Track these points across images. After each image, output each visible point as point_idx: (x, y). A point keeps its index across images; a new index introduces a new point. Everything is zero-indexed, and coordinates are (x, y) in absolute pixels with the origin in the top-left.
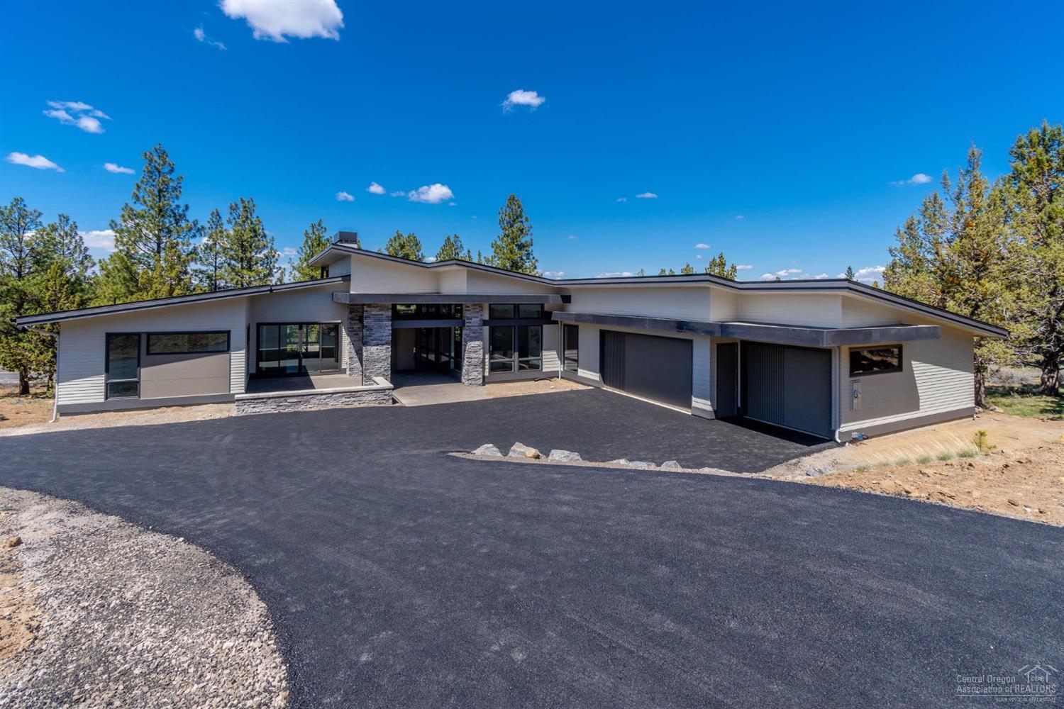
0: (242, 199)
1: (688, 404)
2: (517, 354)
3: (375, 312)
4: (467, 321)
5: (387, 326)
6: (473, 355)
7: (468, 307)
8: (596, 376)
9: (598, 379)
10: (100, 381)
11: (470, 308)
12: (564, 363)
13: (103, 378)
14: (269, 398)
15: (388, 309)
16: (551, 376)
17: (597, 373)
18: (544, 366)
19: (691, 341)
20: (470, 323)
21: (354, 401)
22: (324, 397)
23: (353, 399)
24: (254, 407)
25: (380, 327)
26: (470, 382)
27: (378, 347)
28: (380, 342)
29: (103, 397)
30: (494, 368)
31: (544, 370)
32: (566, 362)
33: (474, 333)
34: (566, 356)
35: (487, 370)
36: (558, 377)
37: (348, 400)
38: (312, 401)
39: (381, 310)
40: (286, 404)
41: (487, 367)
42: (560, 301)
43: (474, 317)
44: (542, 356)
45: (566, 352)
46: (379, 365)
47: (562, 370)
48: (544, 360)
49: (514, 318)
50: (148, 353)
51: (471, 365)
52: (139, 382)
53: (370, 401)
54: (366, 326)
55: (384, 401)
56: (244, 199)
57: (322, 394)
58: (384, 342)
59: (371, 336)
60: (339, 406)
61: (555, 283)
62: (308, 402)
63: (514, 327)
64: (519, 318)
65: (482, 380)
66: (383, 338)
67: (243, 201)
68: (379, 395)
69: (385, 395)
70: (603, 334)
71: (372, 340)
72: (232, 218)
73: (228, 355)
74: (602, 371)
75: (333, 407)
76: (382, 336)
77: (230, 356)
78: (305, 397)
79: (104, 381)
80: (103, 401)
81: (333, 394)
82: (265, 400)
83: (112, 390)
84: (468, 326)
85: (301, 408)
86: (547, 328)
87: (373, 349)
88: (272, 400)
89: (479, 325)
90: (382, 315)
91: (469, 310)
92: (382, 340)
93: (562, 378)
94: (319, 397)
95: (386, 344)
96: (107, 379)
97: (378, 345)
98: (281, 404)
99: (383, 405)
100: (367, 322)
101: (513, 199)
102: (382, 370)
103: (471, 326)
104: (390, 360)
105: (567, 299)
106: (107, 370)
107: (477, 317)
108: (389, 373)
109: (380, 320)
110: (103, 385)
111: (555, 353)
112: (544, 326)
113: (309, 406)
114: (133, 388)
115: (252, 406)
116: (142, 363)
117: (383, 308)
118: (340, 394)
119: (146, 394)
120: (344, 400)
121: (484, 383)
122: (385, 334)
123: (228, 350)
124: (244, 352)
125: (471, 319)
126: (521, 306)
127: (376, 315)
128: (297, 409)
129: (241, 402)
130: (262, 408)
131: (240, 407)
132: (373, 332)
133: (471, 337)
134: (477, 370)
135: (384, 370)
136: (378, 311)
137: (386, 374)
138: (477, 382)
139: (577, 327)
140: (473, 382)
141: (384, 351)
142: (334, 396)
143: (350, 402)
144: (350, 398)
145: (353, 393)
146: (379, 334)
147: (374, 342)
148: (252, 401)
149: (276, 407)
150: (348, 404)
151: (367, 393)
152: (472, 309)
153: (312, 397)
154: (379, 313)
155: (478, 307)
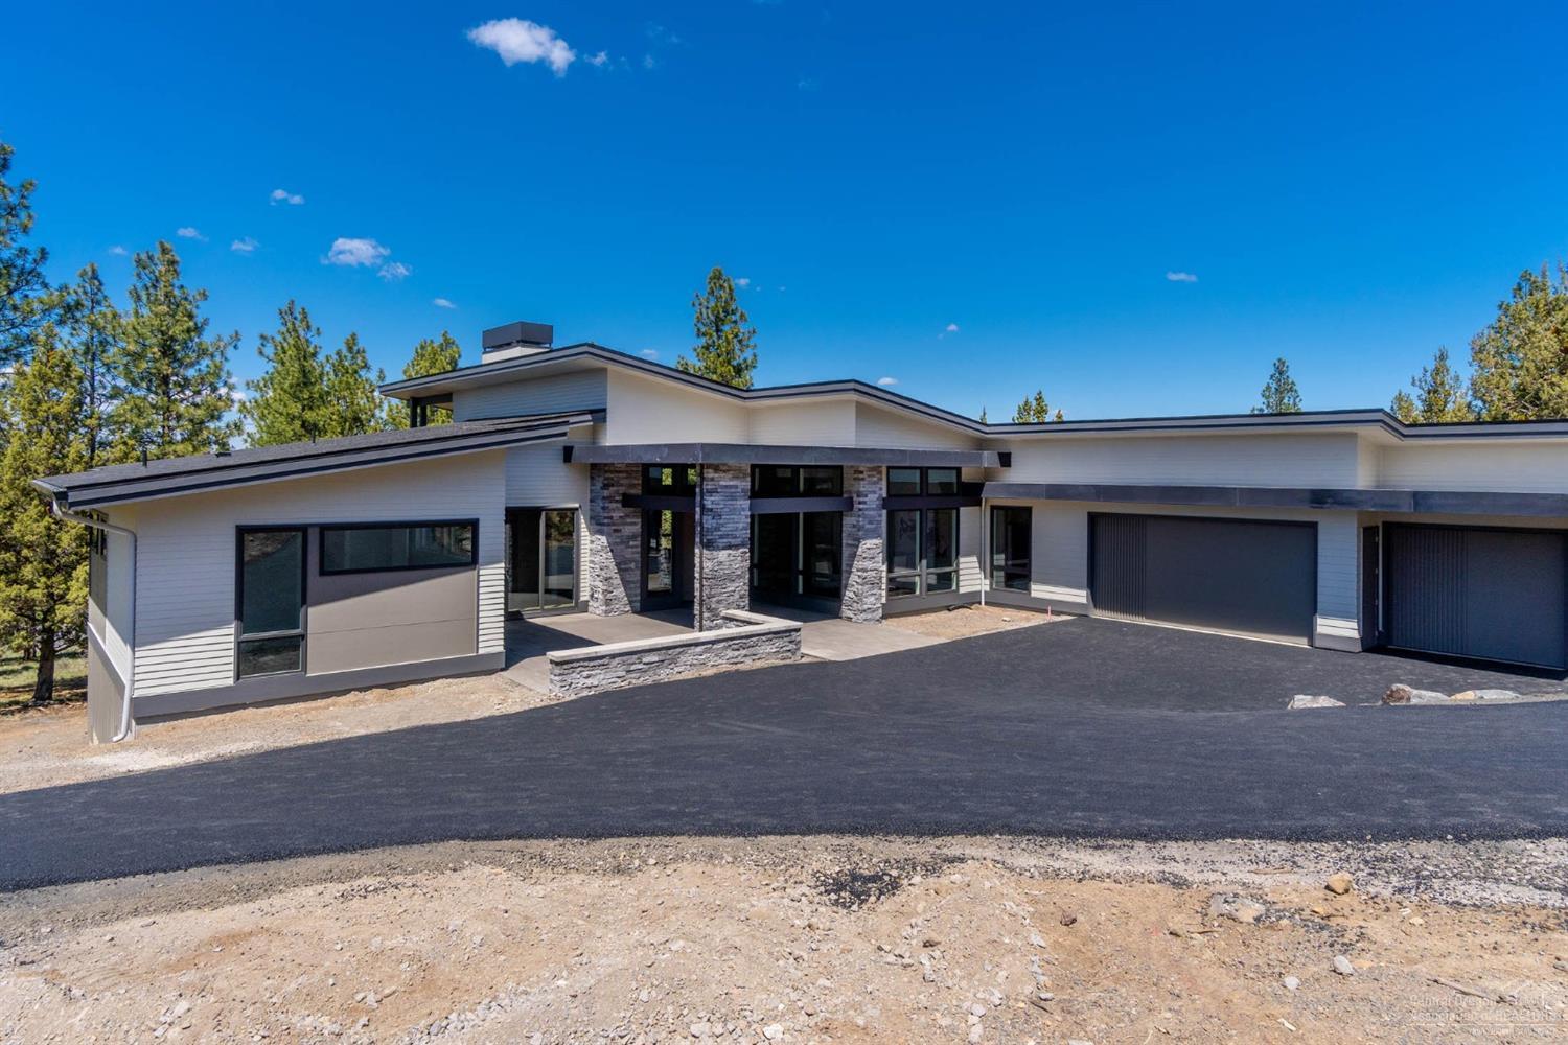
1: (1308, 631)
2: (924, 562)
3: (725, 481)
4: (855, 498)
5: (744, 510)
6: (868, 564)
7: (862, 473)
8: (1080, 596)
9: (1084, 600)
10: (225, 638)
11: (864, 475)
12: (992, 576)
13: (232, 631)
14: (613, 656)
15: (745, 476)
16: (971, 600)
17: (1079, 588)
18: (961, 584)
19: (1312, 525)
20: (865, 503)
21: (746, 656)
22: (699, 649)
23: (744, 652)
24: (588, 677)
25: (733, 511)
26: (864, 616)
27: (730, 551)
28: (733, 542)
29: (232, 674)
30: (893, 588)
31: (962, 591)
32: (995, 573)
33: (870, 523)
34: (995, 563)
35: (884, 593)
36: (980, 603)
37: (736, 653)
39: (735, 477)
40: (640, 666)
41: (884, 586)
42: (995, 462)
43: (871, 492)
44: (958, 566)
45: (995, 557)
46: (731, 587)
47: (988, 589)
48: (961, 572)
49: (920, 495)
50: (323, 573)
51: (866, 583)
52: (303, 637)
53: (769, 654)
54: (711, 510)
55: (789, 654)
57: (697, 644)
58: (738, 541)
59: (720, 530)
60: (725, 667)
61: (987, 430)
62: (674, 661)
63: (921, 511)
64: (928, 495)
65: (880, 611)
66: (738, 533)
68: (781, 642)
69: (791, 642)
70: (1094, 519)
71: (721, 537)
73: (475, 573)
74: (1092, 585)
75: (717, 670)
76: (737, 529)
77: (479, 576)
78: (670, 652)
79: (232, 638)
80: (231, 682)
81: (713, 642)
82: (606, 661)
83: (249, 656)
84: (860, 510)
85: (665, 675)
86: (966, 513)
87: (723, 555)
88: (617, 660)
89: (875, 508)
90: (736, 487)
91: (863, 479)
92: (736, 537)
93: (986, 603)
94: (692, 650)
95: (743, 545)
96: (238, 634)
97: (729, 547)
98: (633, 667)
99: (788, 662)
100: (712, 502)
101: (718, 276)
102: (736, 595)
103: (867, 509)
104: (747, 576)
105: (1005, 460)
106: (239, 615)
107: (874, 492)
108: (747, 602)
109: (733, 498)
110: (232, 645)
111: (975, 559)
112: (962, 510)
113: (677, 669)
114: (291, 648)
115: (585, 674)
116: (309, 600)
117: (737, 473)
118: (722, 645)
119: (319, 663)
120: (730, 653)
121: (884, 617)
122: (741, 526)
123: (472, 562)
124: (503, 565)
125: (866, 496)
126: (930, 472)
127: (726, 486)
128: (657, 678)
129: (565, 666)
130: (602, 677)
131: (565, 677)
132: (722, 522)
133: (867, 530)
134: (874, 592)
135: (738, 596)
136: (730, 480)
137: (742, 604)
138: (874, 614)
139: (1029, 510)
140: (869, 616)
141: (739, 558)
142: (715, 646)
143: (739, 659)
144: (738, 650)
145: (744, 641)
146: (730, 526)
147: (725, 541)
148: (586, 663)
149: (624, 673)
150: (736, 663)
151: (764, 638)
152: (869, 476)
153: (681, 650)
154: (731, 483)
155: (874, 473)
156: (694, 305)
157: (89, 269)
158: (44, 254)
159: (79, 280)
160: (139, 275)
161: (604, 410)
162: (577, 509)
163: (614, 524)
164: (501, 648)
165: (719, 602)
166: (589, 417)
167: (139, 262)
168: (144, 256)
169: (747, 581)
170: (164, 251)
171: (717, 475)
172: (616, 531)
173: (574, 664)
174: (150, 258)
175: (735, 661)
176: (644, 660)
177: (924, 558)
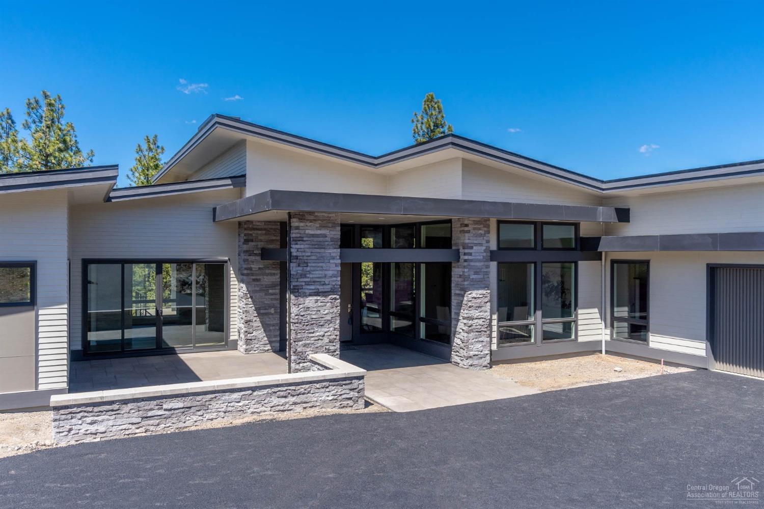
0: (44, 93)
2: (539, 313)
3: (312, 230)
4: (461, 251)
5: (333, 258)
6: (475, 313)
7: (467, 225)
8: (699, 348)
9: (703, 353)
11: (470, 228)
12: (612, 326)
14: (125, 402)
16: (592, 349)
17: (699, 341)
18: (580, 333)
20: (470, 254)
21: (295, 404)
22: (236, 396)
23: (292, 399)
24: (92, 423)
25: (321, 259)
26: (470, 362)
27: (319, 298)
28: (321, 288)
30: (506, 337)
31: (580, 339)
32: (616, 324)
33: (476, 273)
34: (616, 314)
35: (495, 341)
36: (601, 352)
37: (283, 400)
38: (215, 405)
39: (322, 227)
40: (160, 412)
41: (495, 334)
42: (613, 218)
43: (476, 245)
44: (576, 316)
45: (616, 309)
46: (320, 332)
47: (608, 338)
48: (580, 322)
49: (535, 249)
51: (472, 331)
53: (324, 401)
54: (297, 257)
55: (350, 402)
56: (48, 93)
57: (233, 391)
58: (327, 288)
59: (306, 277)
60: (267, 415)
61: (604, 186)
62: (205, 407)
63: (535, 263)
64: (544, 249)
65: (488, 357)
66: (327, 281)
67: (46, 96)
68: (339, 390)
69: (351, 390)
70: (713, 271)
71: (307, 283)
72: (30, 120)
73: (33, 313)
74: (712, 336)
75: (256, 417)
76: (325, 276)
77: (37, 316)
81: (254, 389)
82: (116, 407)
84: (465, 261)
86: (585, 268)
87: (310, 301)
88: (130, 406)
89: (485, 260)
90: (325, 236)
91: (468, 232)
92: (324, 284)
93: (607, 352)
94: (227, 397)
95: (332, 292)
97: (317, 293)
98: (150, 414)
100: (298, 250)
101: (431, 100)
102: (326, 340)
103: (471, 261)
104: (338, 321)
105: (624, 215)
107: (481, 245)
108: (338, 346)
109: (321, 246)
111: (596, 310)
112: (581, 263)
113: (208, 416)
115: (89, 420)
117: (326, 223)
118: (265, 391)
120: (275, 400)
121: (492, 364)
122: (330, 273)
123: (32, 303)
124: (66, 306)
125: (472, 248)
126: (545, 227)
127: (313, 236)
128: (181, 425)
129: (62, 412)
130: (111, 423)
131: (62, 424)
132: (308, 269)
133: (472, 280)
134: (481, 339)
135: (328, 341)
136: (317, 229)
137: (332, 348)
138: (481, 361)
139: (647, 263)
140: (476, 362)
141: (329, 304)
142: (255, 393)
143: (287, 407)
144: (285, 397)
145: (293, 388)
146: (318, 273)
147: (313, 287)
148: (90, 409)
149: (139, 420)
150: (283, 411)
151: (318, 386)
152: (474, 229)
153: (213, 396)
154: (319, 232)
155: (481, 226)
156: (413, 121)
161: (244, 176)
162: (226, 262)
163: (252, 274)
164: (65, 385)
165: (305, 345)
166: (229, 182)
169: (337, 326)
171: (302, 224)
172: (254, 280)
173: (75, 410)
175: (282, 408)
176: (165, 406)
177: (539, 310)
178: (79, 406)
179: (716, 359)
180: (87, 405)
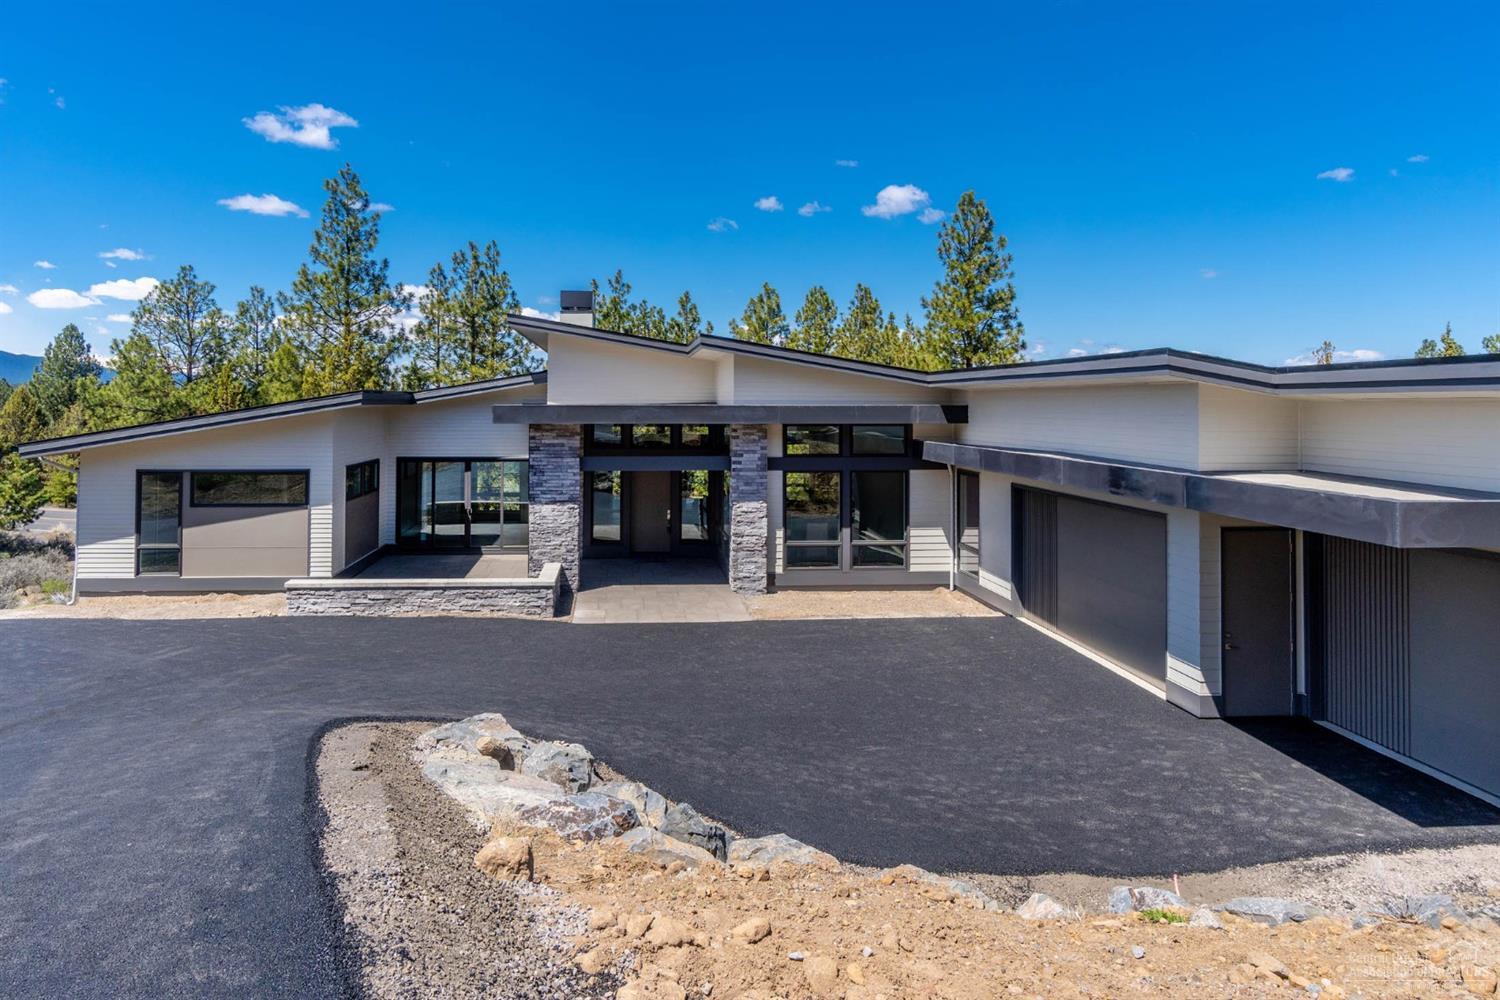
1: (1159, 672)
2: (847, 530)
4: (732, 458)
5: (571, 467)
6: (747, 530)
7: (737, 430)
9: (1009, 595)
10: (130, 543)
11: (741, 433)
12: (958, 555)
13: (133, 541)
14: (338, 590)
15: (573, 434)
16: (932, 582)
17: (1005, 579)
18: (913, 560)
19: (1163, 517)
20: (740, 463)
21: (483, 606)
22: (429, 593)
24: (314, 604)
25: (558, 468)
26: (743, 583)
27: (555, 506)
28: (558, 498)
29: (133, 570)
30: (794, 558)
31: (913, 569)
32: (962, 553)
33: (747, 484)
35: (780, 563)
36: (948, 586)
37: (472, 602)
38: (410, 599)
39: (559, 436)
40: (365, 601)
41: (780, 554)
42: (940, 419)
43: (748, 452)
44: (908, 537)
45: (961, 532)
46: (557, 541)
47: (955, 570)
48: (912, 547)
49: (840, 455)
50: (193, 504)
51: (745, 549)
52: (179, 550)
53: (511, 607)
55: (538, 610)
57: (426, 589)
58: (566, 497)
59: (541, 486)
61: (930, 378)
62: (401, 601)
63: (843, 473)
64: (852, 455)
65: (765, 581)
66: (564, 490)
68: (527, 597)
69: (539, 598)
70: (1017, 494)
71: (543, 493)
73: (306, 511)
74: (1016, 577)
75: (444, 614)
76: (563, 485)
77: (310, 515)
78: (397, 592)
79: (133, 546)
80: (132, 576)
81: (445, 589)
82: (331, 592)
83: (147, 560)
84: (735, 469)
85: (391, 611)
86: (917, 477)
87: (546, 509)
88: (342, 593)
89: (761, 469)
90: (563, 445)
91: (738, 437)
92: (562, 493)
93: (955, 588)
94: (420, 593)
95: (571, 500)
96: (138, 543)
97: (554, 502)
98: (357, 601)
99: (536, 617)
102: (563, 550)
103: (741, 470)
104: (577, 531)
105: (959, 414)
106: (138, 530)
107: (754, 452)
108: (577, 556)
110: (133, 551)
111: (939, 532)
112: (912, 472)
113: (405, 608)
114: (171, 559)
115: (312, 601)
116: (183, 524)
117: (565, 432)
118: (455, 592)
119: (193, 569)
120: (464, 601)
121: (770, 589)
122: (568, 482)
123: (306, 503)
124: (331, 507)
125: (742, 455)
126: (854, 428)
127: (549, 445)
128: (382, 613)
129: (293, 592)
130: (328, 605)
131: (293, 602)
132: (545, 478)
133: (742, 492)
134: (754, 559)
135: (565, 550)
136: (554, 438)
137: (570, 558)
138: (754, 585)
139: (977, 476)
140: (747, 585)
141: (566, 514)
142: (446, 593)
143: (475, 608)
144: (474, 599)
145: (481, 591)
146: (554, 483)
147: (549, 496)
148: (312, 592)
149: (349, 605)
150: (472, 611)
151: (505, 592)
152: (745, 434)
153: (409, 591)
154: (556, 441)
155: (755, 431)
157: (436, 267)
158: (386, 263)
159: (430, 277)
160: (455, 270)
161: (546, 372)
164: (330, 575)
167: (455, 259)
168: (458, 254)
169: (576, 536)
170: (473, 247)
171: (538, 434)
173: (301, 592)
174: (463, 255)
175: (470, 608)
176: (369, 596)
177: (846, 527)
178: (304, 589)
179: (1023, 604)
180: (311, 589)
